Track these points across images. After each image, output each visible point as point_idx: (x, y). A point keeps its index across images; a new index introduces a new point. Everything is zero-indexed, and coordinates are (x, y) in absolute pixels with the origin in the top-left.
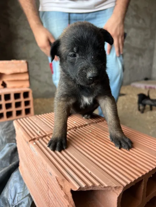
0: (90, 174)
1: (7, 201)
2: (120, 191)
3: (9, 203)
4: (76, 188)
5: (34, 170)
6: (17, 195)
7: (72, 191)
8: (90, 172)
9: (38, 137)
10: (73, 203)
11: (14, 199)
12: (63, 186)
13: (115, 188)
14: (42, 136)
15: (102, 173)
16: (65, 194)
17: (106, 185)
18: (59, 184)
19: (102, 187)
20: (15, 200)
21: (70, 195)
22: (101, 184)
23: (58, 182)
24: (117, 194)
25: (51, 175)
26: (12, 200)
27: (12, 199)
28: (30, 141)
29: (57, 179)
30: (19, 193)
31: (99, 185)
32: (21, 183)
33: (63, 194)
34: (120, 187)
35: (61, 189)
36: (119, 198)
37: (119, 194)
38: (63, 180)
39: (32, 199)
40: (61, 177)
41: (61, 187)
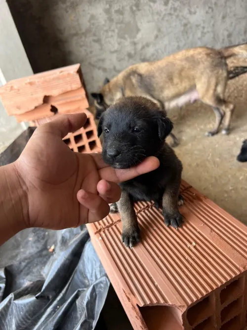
2: (184, 309)
4: (141, 304)
7: (138, 306)
8: (156, 283)
9: (104, 227)
10: (140, 314)
11: (92, 273)
13: (180, 306)
14: (109, 225)
16: (133, 305)
18: (126, 296)
19: (167, 304)
22: (166, 301)
23: (125, 294)
28: (96, 233)
29: (124, 291)
31: (164, 303)
33: (131, 306)
34: (183, 306)
35: (128, 301)
36: (183, 315)
37: (183, 312)
38: (129, 294)
39: (109, 280)
40: (128, 291)
41: (129, 299)
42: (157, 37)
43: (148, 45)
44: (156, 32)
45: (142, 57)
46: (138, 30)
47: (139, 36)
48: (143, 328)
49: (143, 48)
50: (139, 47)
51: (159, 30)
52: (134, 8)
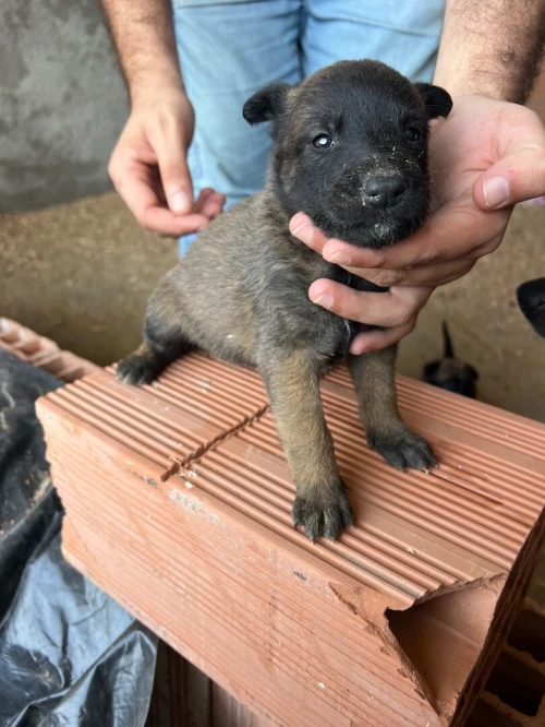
0: (415, 555)
1: (38, 654)
2: (501, 586)
3: (47, 659)
4: (404, 603)
5: (186, 562)
6: (72, 630)
7: (389, 613)
8: (410, 549)
9: (182, 458)
10: (392, 639)
12: (357, 605)
13: (491, 580)
14: (194, 453)
15: (441, 545)
16: (368, 621)
17: (471, 579)
18: (344, 602)
19: (461, 583)
20: (69, 649)
21: (383, 623)
22: (459, 579)
23: (340, 597)
24: (495, 592)
25: (304, 579)
26: (60, 650)
27: (54, 644)
28: (165, 478)
29: (334, 590)
30: (76, 624)
31: (456, 582)
32: (75, 591)
33: (362, 625)
35: (351, 613)
37: (500, 591)
38: (358, 591)
40: (350, 585)
41: (352, 607)
42: (67, 98)
43: (46, 111)
44: (65, 87)
45: (34, 137)
46: (23, 72)
47: (26, 85)
48: (406, 671)
49: (35, 115)
50: (26, 111)
51: (74, 84)
52: (16, 19)
